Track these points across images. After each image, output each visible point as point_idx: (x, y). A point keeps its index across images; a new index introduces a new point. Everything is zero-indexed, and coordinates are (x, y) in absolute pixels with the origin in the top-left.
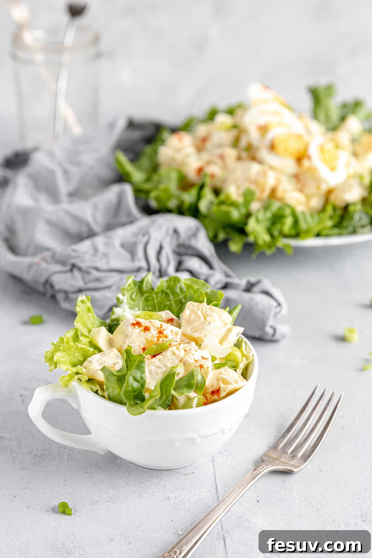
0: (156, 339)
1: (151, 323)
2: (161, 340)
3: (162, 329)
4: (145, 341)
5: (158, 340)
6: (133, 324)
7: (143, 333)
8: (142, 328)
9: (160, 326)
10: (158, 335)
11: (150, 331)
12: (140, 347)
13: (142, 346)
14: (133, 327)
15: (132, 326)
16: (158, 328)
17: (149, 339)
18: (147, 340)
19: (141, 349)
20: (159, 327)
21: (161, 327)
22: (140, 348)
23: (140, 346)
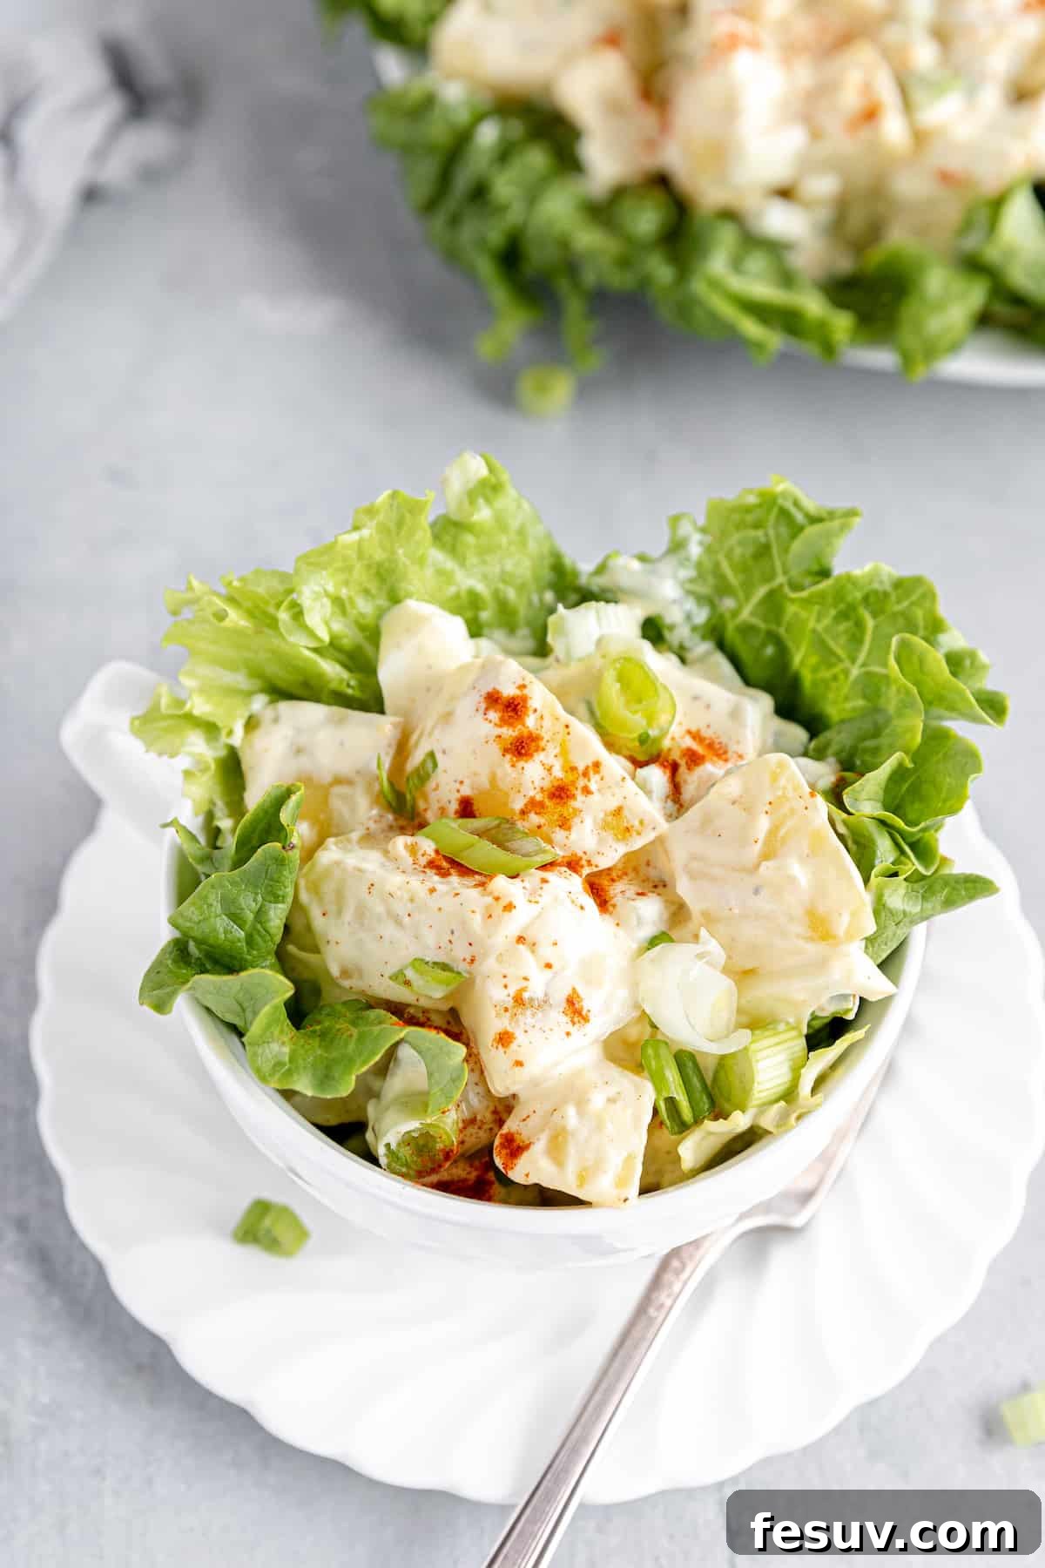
0: (518, 804)
1: (569, 734)
2: (534, 819)
3: (581, 782)
4: (484, 781)
5: (523, 812)
6: (493, 699)
7: (495, 750)
8: (509, 733)
9: (587, 768)
10: (539, 797)
11: (521, 764)
12: (458, 785)
13: (466, 791)
14: (483, 706)
15: (482, 699)
16: (573, 769)
17: (504, 785)
18: (493, 779)
19: (458, 796)
20: (581, 768)
21: (585, 774)
22: (458, 791)
23: (462, 782)
